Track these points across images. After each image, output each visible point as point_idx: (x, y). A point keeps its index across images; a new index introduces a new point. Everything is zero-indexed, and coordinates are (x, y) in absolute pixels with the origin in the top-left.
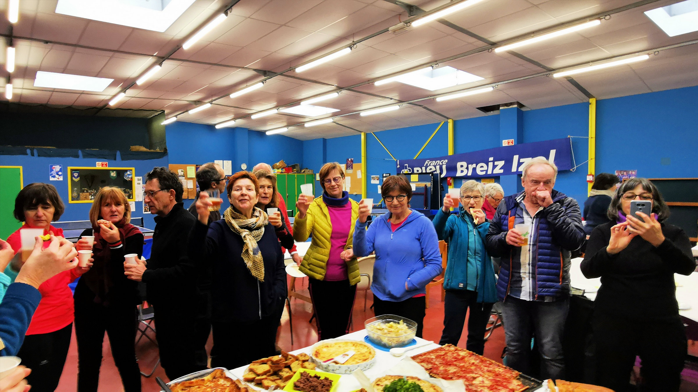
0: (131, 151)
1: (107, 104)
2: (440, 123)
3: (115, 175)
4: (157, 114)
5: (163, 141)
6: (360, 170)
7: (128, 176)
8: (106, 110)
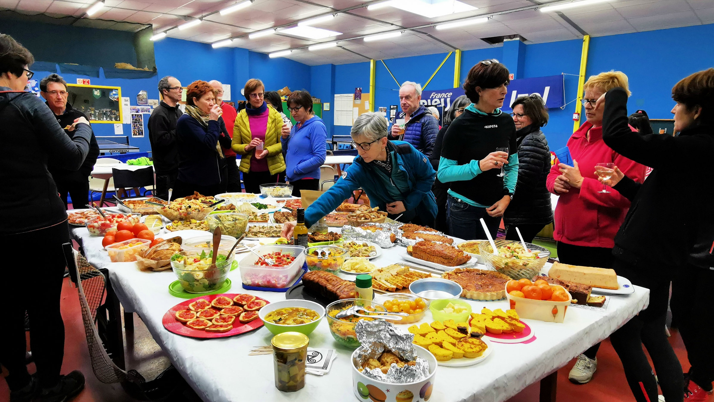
0: (117, 68)
1: (85, 14)
2: (448, 53)
3: (99, 94)
4: (144, 28)
5: (152, 59)
6: (368, 101)
7: (113, 96)
8: (84, 20)
